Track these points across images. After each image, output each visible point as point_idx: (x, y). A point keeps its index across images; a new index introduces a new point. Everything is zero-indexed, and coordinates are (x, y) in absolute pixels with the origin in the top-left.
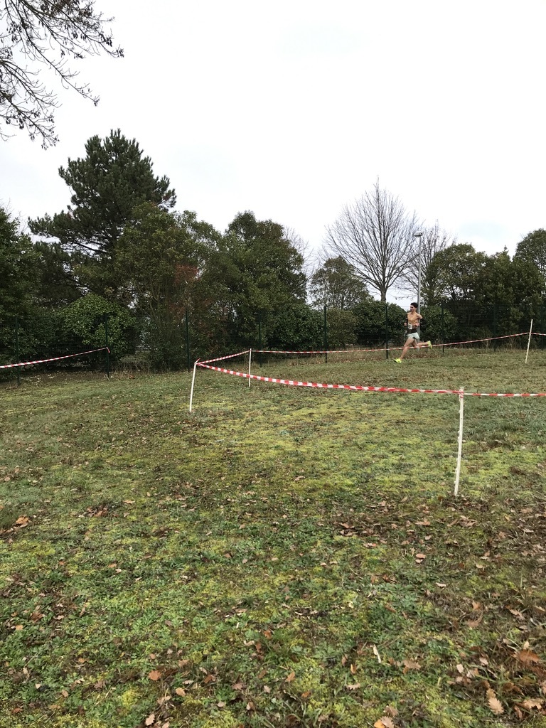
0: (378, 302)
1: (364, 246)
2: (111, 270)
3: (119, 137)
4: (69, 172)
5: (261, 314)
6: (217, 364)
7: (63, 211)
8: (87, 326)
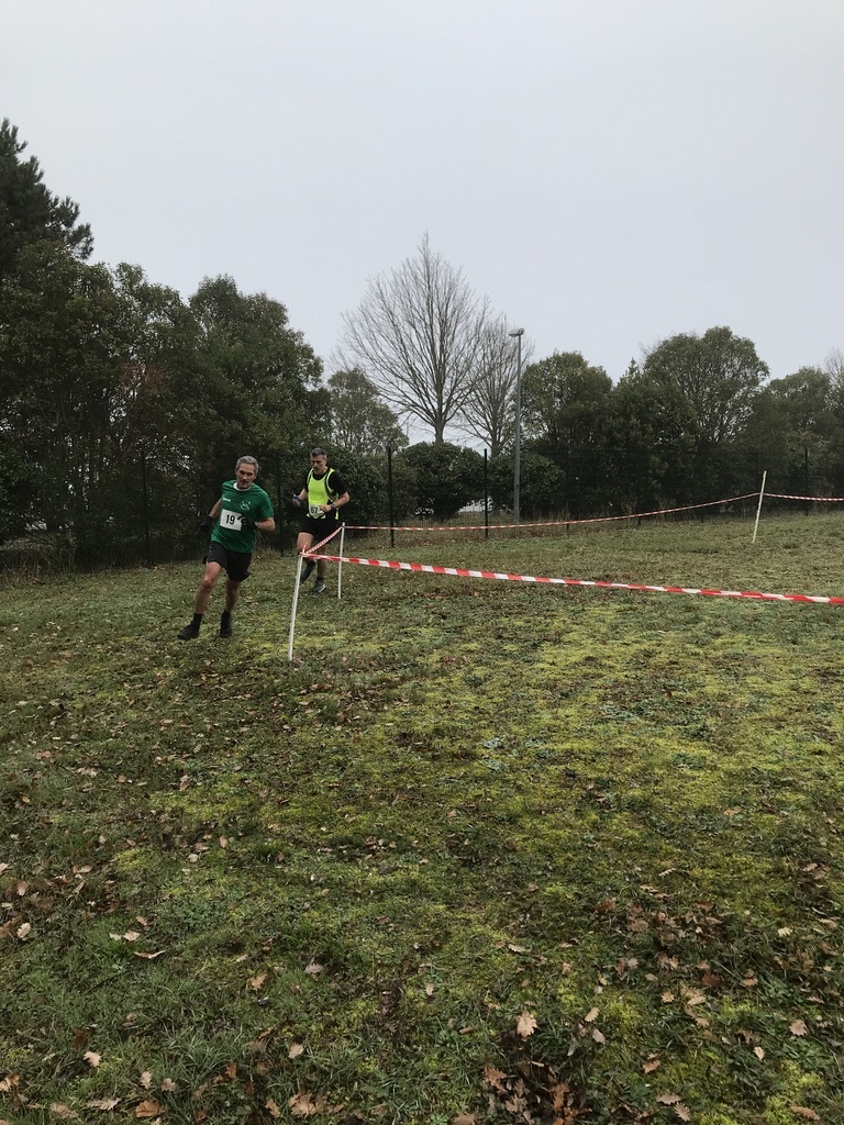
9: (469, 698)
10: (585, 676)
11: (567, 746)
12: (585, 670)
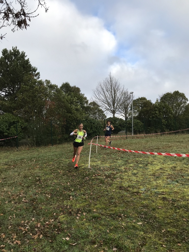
3: (16, 50)
9: (134, 178)
10: (161, 173)
11: (162, 190)
12: (161, 171)
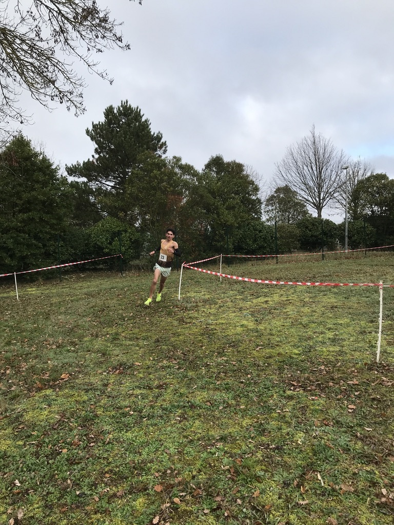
0: (315, 218)
1: (304, 177)
2: (123, 199)
3: (127, 105)
4: (93, 132)
5: (228, 228)
6: (198, 266)
7: (89, 159)
8: (107, 240)
